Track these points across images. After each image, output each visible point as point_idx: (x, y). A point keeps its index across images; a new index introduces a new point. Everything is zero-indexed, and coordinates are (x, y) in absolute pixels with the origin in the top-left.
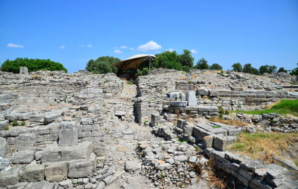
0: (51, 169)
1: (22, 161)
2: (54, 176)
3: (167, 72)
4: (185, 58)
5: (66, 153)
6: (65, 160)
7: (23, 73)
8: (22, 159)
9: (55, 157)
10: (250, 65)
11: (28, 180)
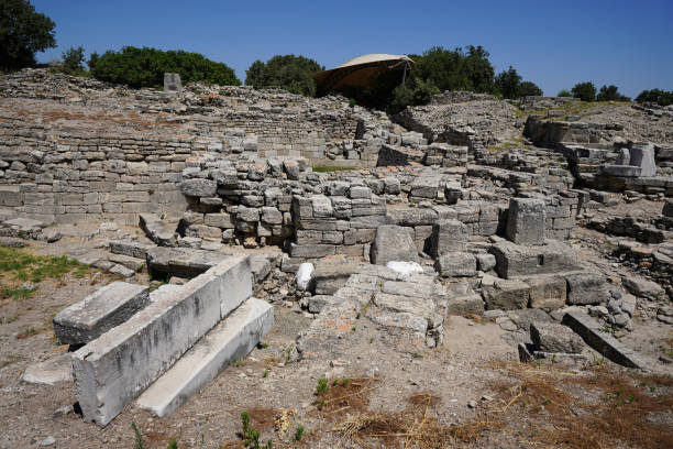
0: (542, 288)
1: (460, 271)
2: (548, 300)
3: (473, 98)
4: (480, 67)
5: (553, 258)
6: (550, 271)
7: (173, 88)
8: (459, 268)
9: (532, 265)
10: (616, 89)
11: (501, 307)
